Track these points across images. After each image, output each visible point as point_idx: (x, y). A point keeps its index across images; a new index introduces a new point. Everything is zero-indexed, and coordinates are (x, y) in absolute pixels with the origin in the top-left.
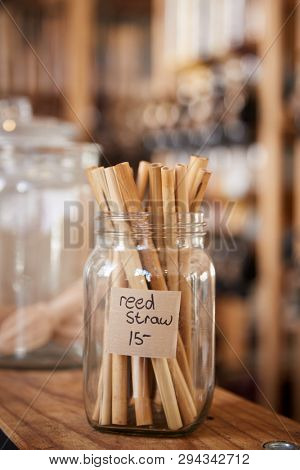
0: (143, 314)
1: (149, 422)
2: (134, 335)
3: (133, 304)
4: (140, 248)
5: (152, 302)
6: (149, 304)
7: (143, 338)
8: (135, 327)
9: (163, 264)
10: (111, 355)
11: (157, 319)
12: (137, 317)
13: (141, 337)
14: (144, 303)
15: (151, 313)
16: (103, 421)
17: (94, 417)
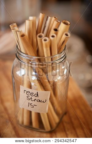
0: (33, 98)
2: (30, 104)
3: (29, 94)
5: (38, 95)
6: (36, 95)
7: (34, 106)
8: (30, 102)
11: (39, 100)
12: (31, 98)
13: (33, 105)
14: (34, 95)
15: (37, 98)
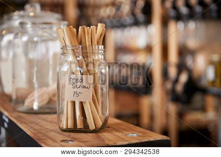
0: (79, 84)
1: (82, 127)
2: (75, 93)
3: (75, 81)
4: (78, 59)
6: (81, 80)
7: (79, 94)
8: (76, 90)
9: (87, 66)
10: (68, 101)
11: (84, 86)
12: (76, 86)
14: (79, 80)
15: (82, 84)
16: (65, 127)
17: (61, 126)
